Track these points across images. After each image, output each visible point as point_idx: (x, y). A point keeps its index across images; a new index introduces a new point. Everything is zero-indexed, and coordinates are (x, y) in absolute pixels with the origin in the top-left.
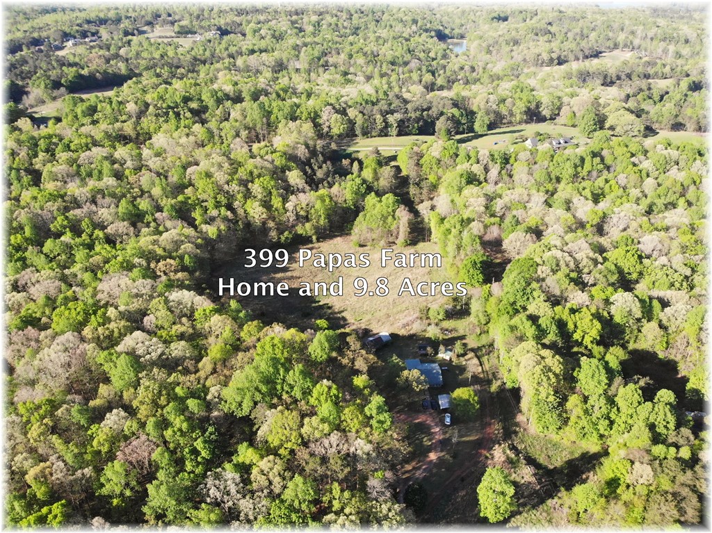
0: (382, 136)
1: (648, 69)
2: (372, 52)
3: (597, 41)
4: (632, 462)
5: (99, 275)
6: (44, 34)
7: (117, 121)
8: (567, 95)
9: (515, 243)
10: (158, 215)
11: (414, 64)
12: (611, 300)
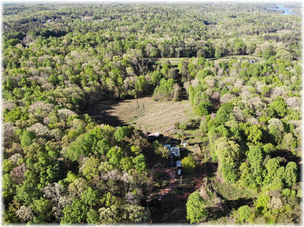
0: (173, 57)
1: (297, 37)
2: (174, 27)
3: (275, 26)
4: (271, 197)
5: (32, 102)
6: (38, 17)
7: (58, 46)
8: (258, 43)
9: (225, 98)
10: (65, 81)
11: (192, 31)
12: (269, 122)
